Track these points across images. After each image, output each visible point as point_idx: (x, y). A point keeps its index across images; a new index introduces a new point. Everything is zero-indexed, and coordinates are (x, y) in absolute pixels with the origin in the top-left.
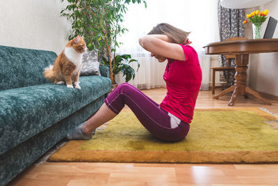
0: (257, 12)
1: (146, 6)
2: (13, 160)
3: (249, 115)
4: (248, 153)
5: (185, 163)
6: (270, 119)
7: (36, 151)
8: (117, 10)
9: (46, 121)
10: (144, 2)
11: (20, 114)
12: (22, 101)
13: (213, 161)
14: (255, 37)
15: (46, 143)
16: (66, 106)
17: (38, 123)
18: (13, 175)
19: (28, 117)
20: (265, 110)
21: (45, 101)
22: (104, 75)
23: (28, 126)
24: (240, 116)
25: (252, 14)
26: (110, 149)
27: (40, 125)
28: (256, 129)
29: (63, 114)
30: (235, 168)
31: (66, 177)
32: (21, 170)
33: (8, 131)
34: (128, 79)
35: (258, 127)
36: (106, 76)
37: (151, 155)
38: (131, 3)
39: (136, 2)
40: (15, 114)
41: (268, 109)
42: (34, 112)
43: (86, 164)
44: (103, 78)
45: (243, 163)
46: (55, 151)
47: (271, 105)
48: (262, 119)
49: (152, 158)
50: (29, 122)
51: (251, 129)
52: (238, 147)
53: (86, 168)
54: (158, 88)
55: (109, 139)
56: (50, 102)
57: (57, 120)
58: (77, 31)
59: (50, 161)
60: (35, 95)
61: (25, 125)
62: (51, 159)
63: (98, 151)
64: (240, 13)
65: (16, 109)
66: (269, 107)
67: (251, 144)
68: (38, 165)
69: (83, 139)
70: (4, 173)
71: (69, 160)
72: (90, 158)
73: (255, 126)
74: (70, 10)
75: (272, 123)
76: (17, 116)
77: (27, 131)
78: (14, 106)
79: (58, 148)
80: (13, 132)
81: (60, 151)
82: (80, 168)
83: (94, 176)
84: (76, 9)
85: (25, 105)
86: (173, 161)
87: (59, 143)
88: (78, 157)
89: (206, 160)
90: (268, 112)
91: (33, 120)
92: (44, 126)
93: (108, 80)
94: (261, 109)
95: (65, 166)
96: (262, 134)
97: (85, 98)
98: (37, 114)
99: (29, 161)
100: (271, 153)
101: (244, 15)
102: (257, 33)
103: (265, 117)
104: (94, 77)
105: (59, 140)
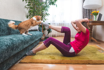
0: (95, 11)
1: (57, 6)
2: (9, 62)
3: (92, 47)
4: (91, 61)
5: (70, 64)
6: (100, 49)
7: (16, 59)
8: (46, 7)
9: (21, 48)
10: (56, 5)
11: (14, 45)
12: (14, 40)
13: (79, 63)
14: (94, 20)
15: (19, 56)
16: (27, 42)
17: (18, 48)
18: (8, 67)
19: (16, 46)
20: (98, 46)
21: (21, 40)
22: (40, 31)
23: (16, 49)
24: (89, 48)
25: (94, 12)
26: (43, 59)
27: (19, 49)
28: (94, 53)
29: (26, 46)
30: (86, 66)
31: (27, 68)
32: (11, 66)
33: (10, 51)
34: (49, 33)
35: (95, 52)
36: (41, 31)
37: (58, 61)
38: (51, 5)
39: (53, 5)
40: (12, 45)
41: (99, 46)
42: (18, 44)
43: (34, 64)
44: (40, 32)
45: (89, 64)
46: (22, 59)
47: (100, 44)
48: (97, 49)
49: (58, 62)
50: (16, 48)
51: (93, 52)
52: (88, 59)
53: (34, 65)
54: (60, 36)
55: (42, 55)
56: (23, 41)
57: (24, 47)
58: (30, 14)
59: (20, 63)
60: (18, 38)
61: (15, 49)
62: (21, 62)
63: (38, 59)
64: (90, 11)
65: (12, 43)
66: (99, 45)
67: (92, 58)
68: (16, 64)
69: (33, 55)
70: (6, 66)
71: (28, 62)
72: (36, 62)
73: (94, 52)
74: (28, 6)
75: (100, 51)
76: (13, 46)
77: (15, 51)
78: (12, 42)
79: (23, 58)
80: (11, 51)
81: (24, 59)
82: (32, 65)
83: (37, 68)
84: (30, 6)
85: (15, 42)
86: (65, 63)
87: (23, 56)
88: (31, 62)
89: (77, 63)
90: (99, 47)
91: (17, 47)
92: (20, 49)
93: (41, 33)
94: (97, 45)
95: (26, 65)
96: (96, 54)
97: (34, 39)
98: (18, 45)
99: (14, 62)
100: (99, 61)
101: (91, 11)
102: (95, 18)
103: (98, 48)
104: (37, 32)
105: (24, 55)
